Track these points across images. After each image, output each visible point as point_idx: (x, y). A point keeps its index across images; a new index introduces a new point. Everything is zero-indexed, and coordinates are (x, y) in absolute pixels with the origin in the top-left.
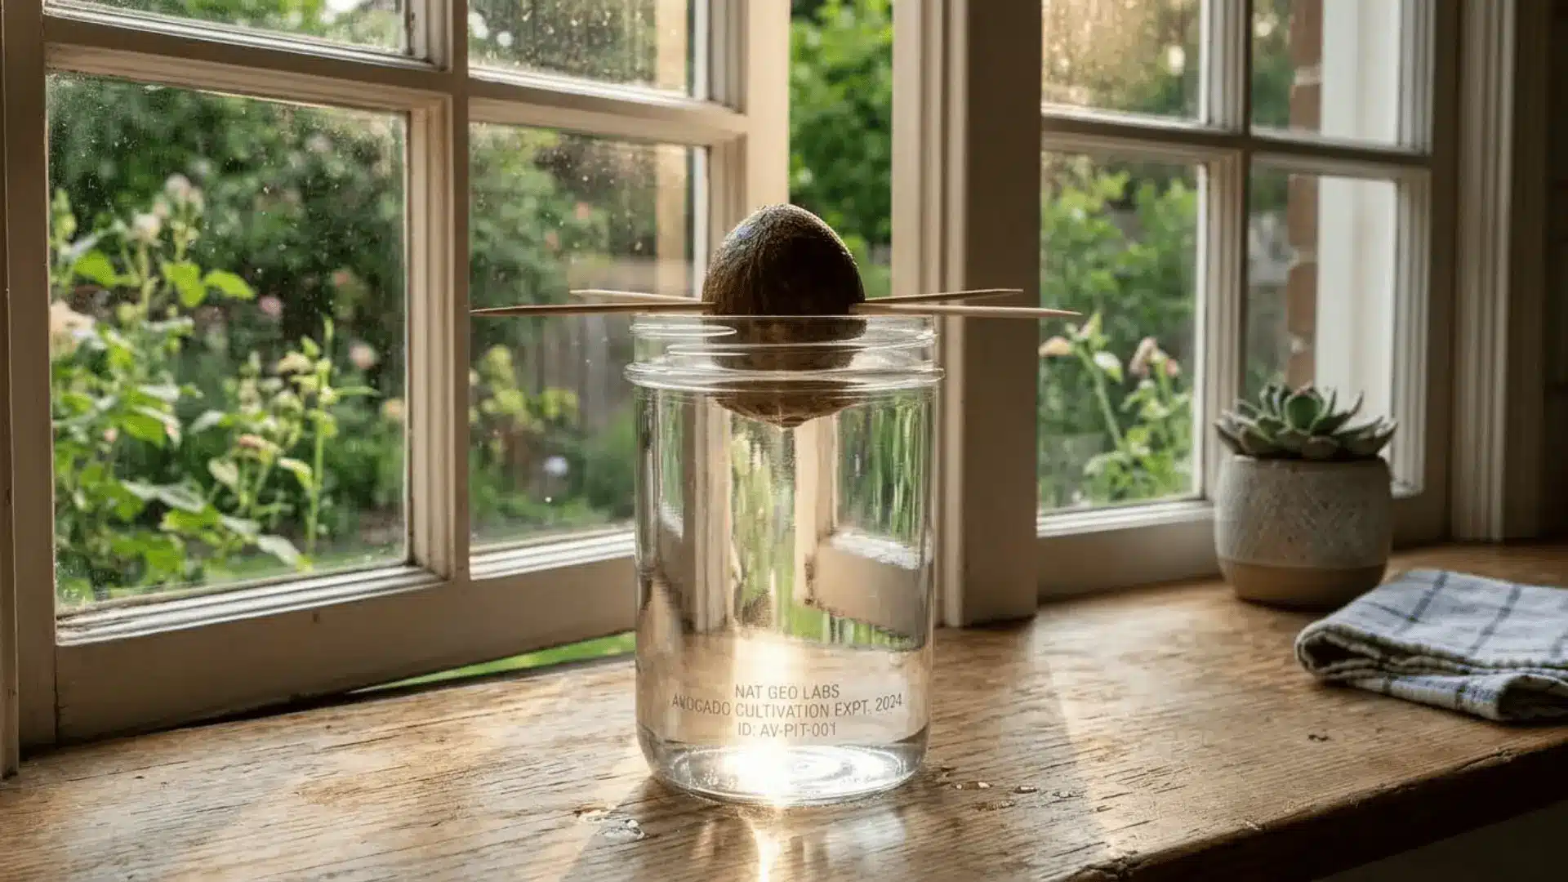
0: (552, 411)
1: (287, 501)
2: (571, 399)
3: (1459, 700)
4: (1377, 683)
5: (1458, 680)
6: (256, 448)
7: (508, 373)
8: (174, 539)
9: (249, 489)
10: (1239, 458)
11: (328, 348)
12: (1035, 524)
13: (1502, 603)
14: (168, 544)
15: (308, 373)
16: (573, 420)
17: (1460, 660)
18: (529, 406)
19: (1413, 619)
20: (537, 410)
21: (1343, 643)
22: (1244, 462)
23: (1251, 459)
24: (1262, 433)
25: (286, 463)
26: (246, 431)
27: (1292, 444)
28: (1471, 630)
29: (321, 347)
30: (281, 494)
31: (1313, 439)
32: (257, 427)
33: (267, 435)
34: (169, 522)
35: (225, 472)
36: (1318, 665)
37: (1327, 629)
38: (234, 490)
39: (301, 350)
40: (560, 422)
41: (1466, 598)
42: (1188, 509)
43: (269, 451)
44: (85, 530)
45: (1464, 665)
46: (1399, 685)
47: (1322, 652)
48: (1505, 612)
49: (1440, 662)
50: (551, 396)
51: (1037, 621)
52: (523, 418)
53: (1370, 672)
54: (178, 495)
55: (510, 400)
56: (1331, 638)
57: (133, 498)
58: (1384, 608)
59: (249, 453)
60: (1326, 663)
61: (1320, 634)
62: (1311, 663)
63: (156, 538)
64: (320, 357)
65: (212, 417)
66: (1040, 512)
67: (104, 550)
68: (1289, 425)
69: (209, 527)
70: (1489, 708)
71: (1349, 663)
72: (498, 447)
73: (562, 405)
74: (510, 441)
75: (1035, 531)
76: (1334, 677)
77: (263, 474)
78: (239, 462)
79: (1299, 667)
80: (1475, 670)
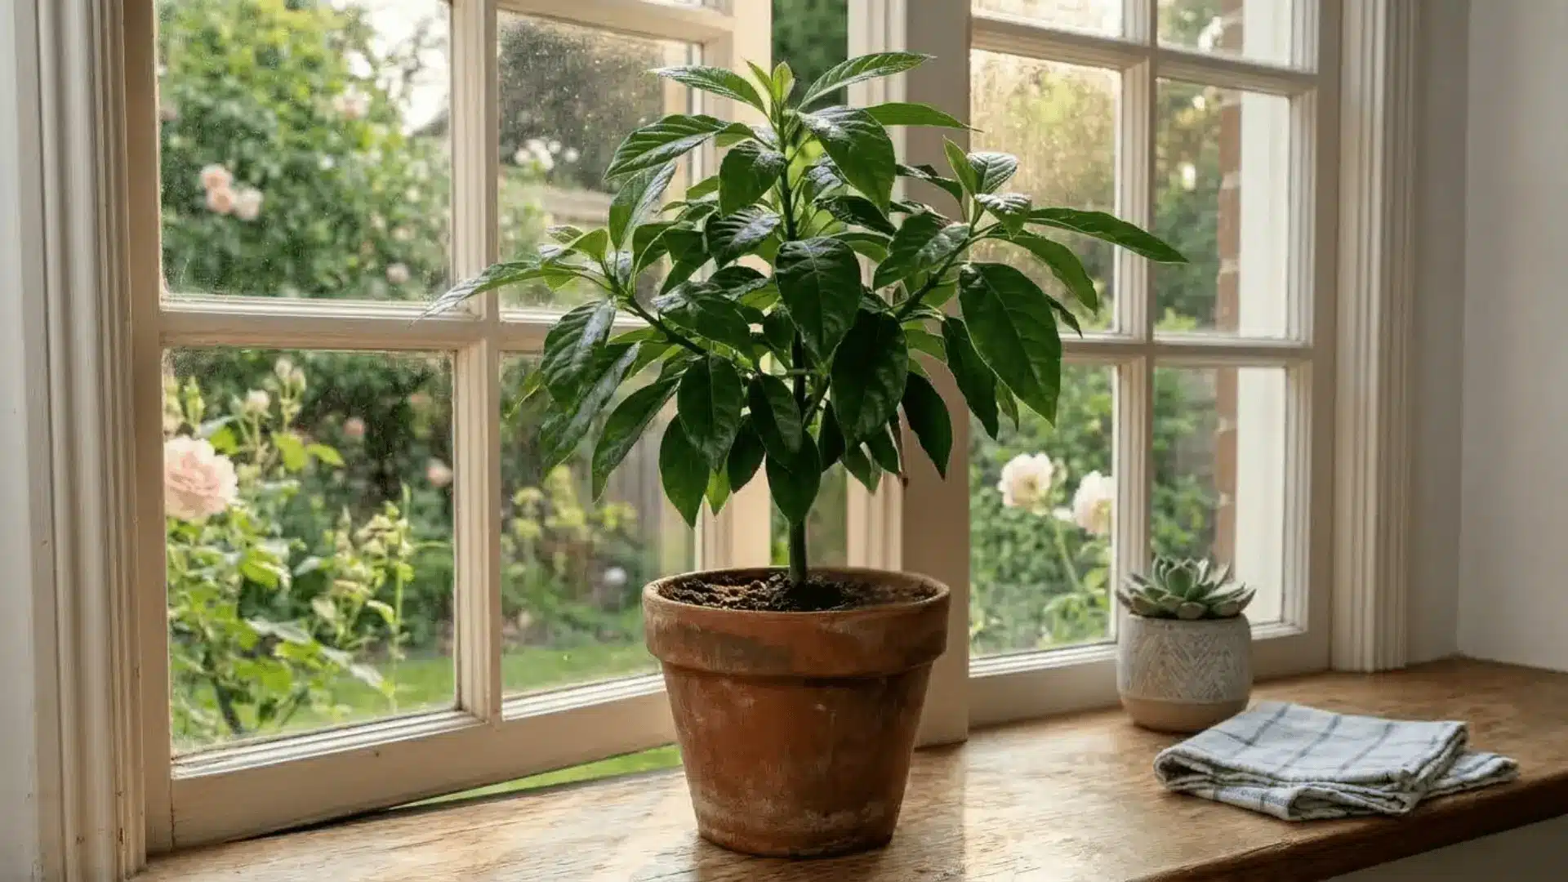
0: (611, 523)
1: (375, 635)
2: (629, 513)
3: (1262, 804)
4: (1209, 793)
5: (1265, 790)
6: (351, 591)
7: (568, 490)
8: (284, 663)
9: (345, 621)
10: (1133, 616)
11: (406, 510)
12: (968, 667)
13: (1323, 730)
14: (281, 669)
15: (389, 530)
16: (631, 530)
17: (1270, 776)
18: (589, 521)
19: (1249, 743)
20: (596, 523)
21: (1185, 763)
22: (1136, 621)
23: (1140, 618)
24: (1149, 600)
25: (372, 604)
26: (341, 576)
27: (1171, 608)
28: (1290, 752)
29: (400, 508)
30: (370, 629)
31: (1185, 604)
32: (348, 572)
33: (358, 579)
34: (279, 651)
35: (325, 609)
36: (1169, 779)
37: (1174, 753)
38: (333, 623)
39: (383, 513)
40: (619, 532)
41: (1297, 725)
42: (1107, 650)
43: (360, 592)
44: (215, 657)
45: (1274, 780)
46: (1225, 794)
47: (1173, 770)
48: (1325, 736)
49: (1256, 778)
50: (610, 510)
51: (968, 744)
52: (584, 533)
53: (1206, 784)
54: (289, 630)
55: (571, 515)
56: (1178, 760)
57: (252, 631)
58: (1230, 735)
59: (346, 593)
60: (1176, 776)
61: (1169, 757)
62: (1164, 779)
63: (270, 663)
64: (399, 517)
65: (312, 562)
66: (972, 656)
67: (229, 673)
68: (1168, 594)
69: (310, 656)
70: (1281, 810)
71: (1191, 778)
72: (560, 558)
73: (620, 518)
74: (572, 554)
75: (967, 673)
76: (1179, 788)
77: (357, 609)
78: (336, 601)
79: (1156, 781)
80: (1280, 783)
